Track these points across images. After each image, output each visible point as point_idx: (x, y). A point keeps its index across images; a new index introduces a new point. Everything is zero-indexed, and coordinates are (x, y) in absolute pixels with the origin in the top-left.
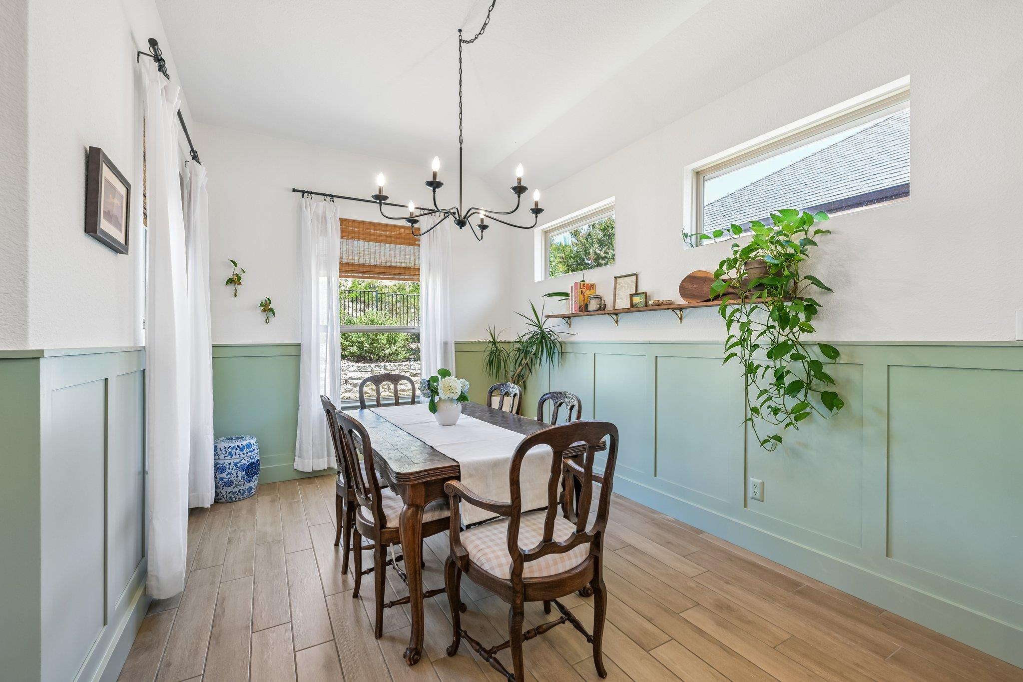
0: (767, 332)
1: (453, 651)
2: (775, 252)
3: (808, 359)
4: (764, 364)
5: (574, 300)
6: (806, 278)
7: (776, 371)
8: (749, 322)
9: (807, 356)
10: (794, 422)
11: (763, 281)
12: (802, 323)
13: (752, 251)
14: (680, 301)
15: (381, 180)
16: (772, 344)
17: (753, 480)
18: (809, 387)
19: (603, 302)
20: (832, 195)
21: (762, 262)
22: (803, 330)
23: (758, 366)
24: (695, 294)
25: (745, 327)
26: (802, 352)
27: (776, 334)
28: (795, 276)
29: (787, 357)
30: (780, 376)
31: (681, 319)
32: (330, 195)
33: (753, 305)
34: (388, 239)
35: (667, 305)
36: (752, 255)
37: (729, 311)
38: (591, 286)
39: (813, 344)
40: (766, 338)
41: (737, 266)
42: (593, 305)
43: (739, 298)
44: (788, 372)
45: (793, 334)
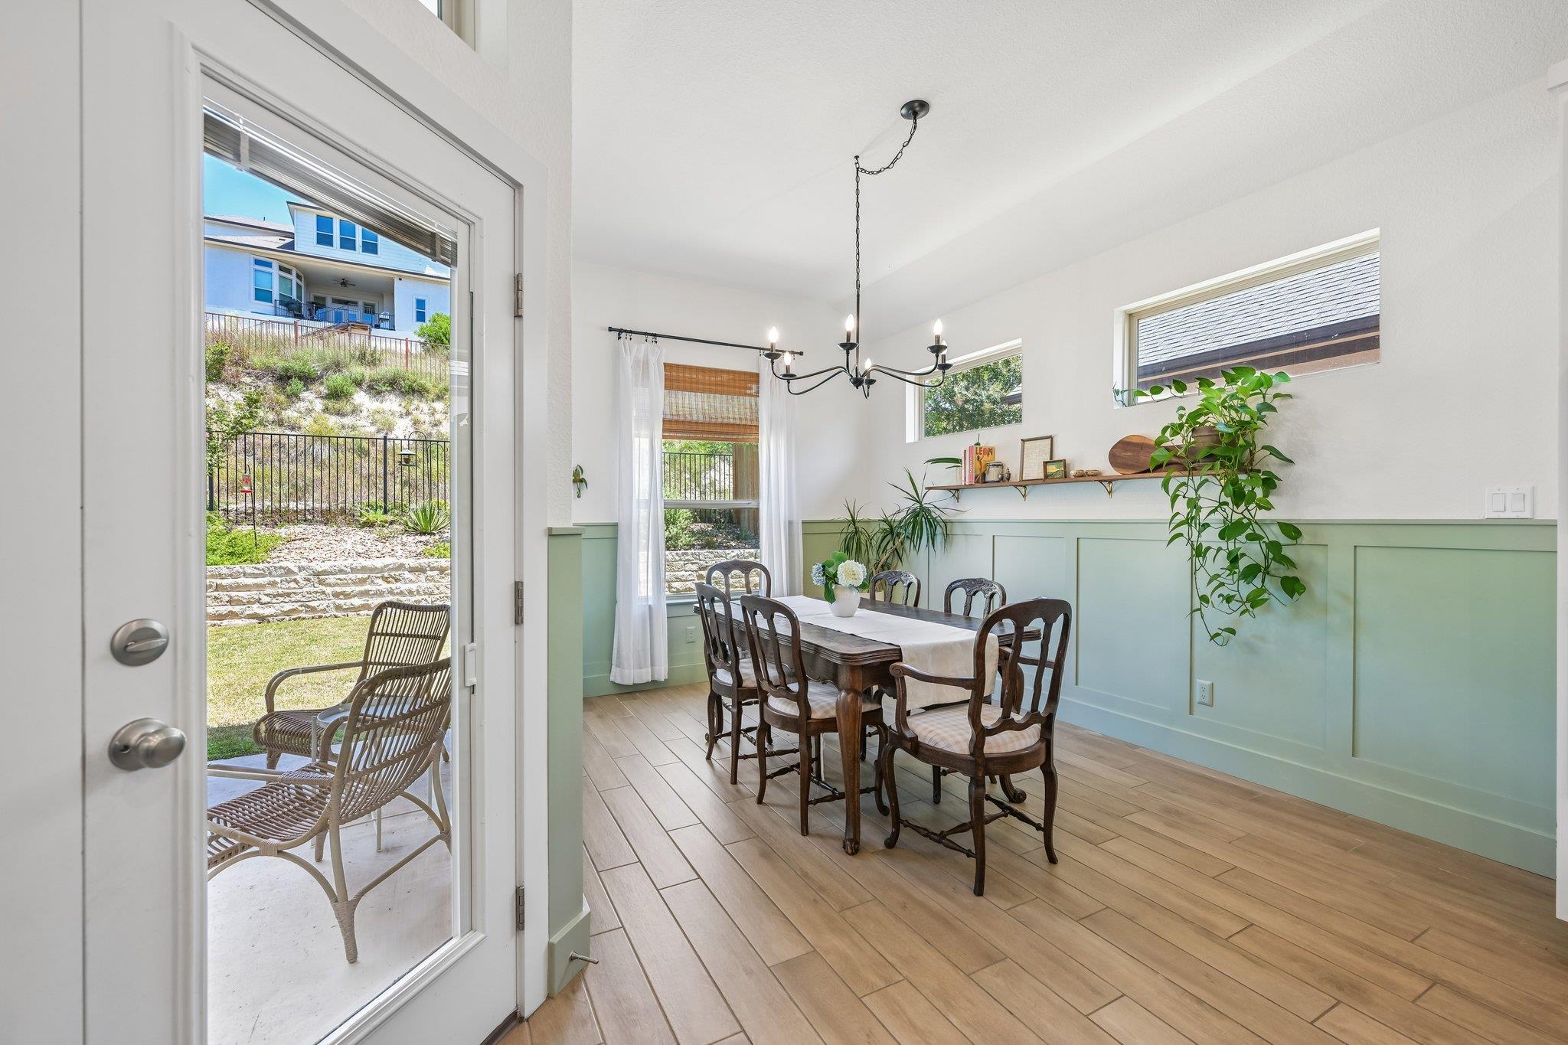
0: (1219, 509)
1: (891, 843)
2: (1228, 418)
3: (1266, 540)
4: (1215, 546)
5: (968, 468)
6: (1264, 448)
7: (1230, 554)
8: (1198, 498)
9: (1264, 535)
10: (1251, 609)
11: (1214, 452)
12: (1260, 499)
13: (1200, 415)
14: (1109, 471)
15: (773, 336)
16: (1224, 523)
17: (1201, 682)
18: (1267, 572)
19: (1005, 471)
20: (1297, 321)
21: (1212, 429)
22: (1260, 507)
23: (1208, 548)
24: (1130, 463)
25: (1193, 504)
26: (1259, 531)
27: (1229, 511)
28: (1250, 445)
29: (1242, 538)
30: (1234, 559)
31: (1110, 492)
32: (652, 335)
33: (1204, 478)
34: (719, 388)
35: (1093, 475)
36: (1201, 420)
37: (1173, 484)
38: (990, 450)
39: (1272, 523)
40: (1218, 516)
41: (1182, 432)
42: (993, 475)
43: (1185, 469)
44: (1243, 555)
45: (1249, 511)
